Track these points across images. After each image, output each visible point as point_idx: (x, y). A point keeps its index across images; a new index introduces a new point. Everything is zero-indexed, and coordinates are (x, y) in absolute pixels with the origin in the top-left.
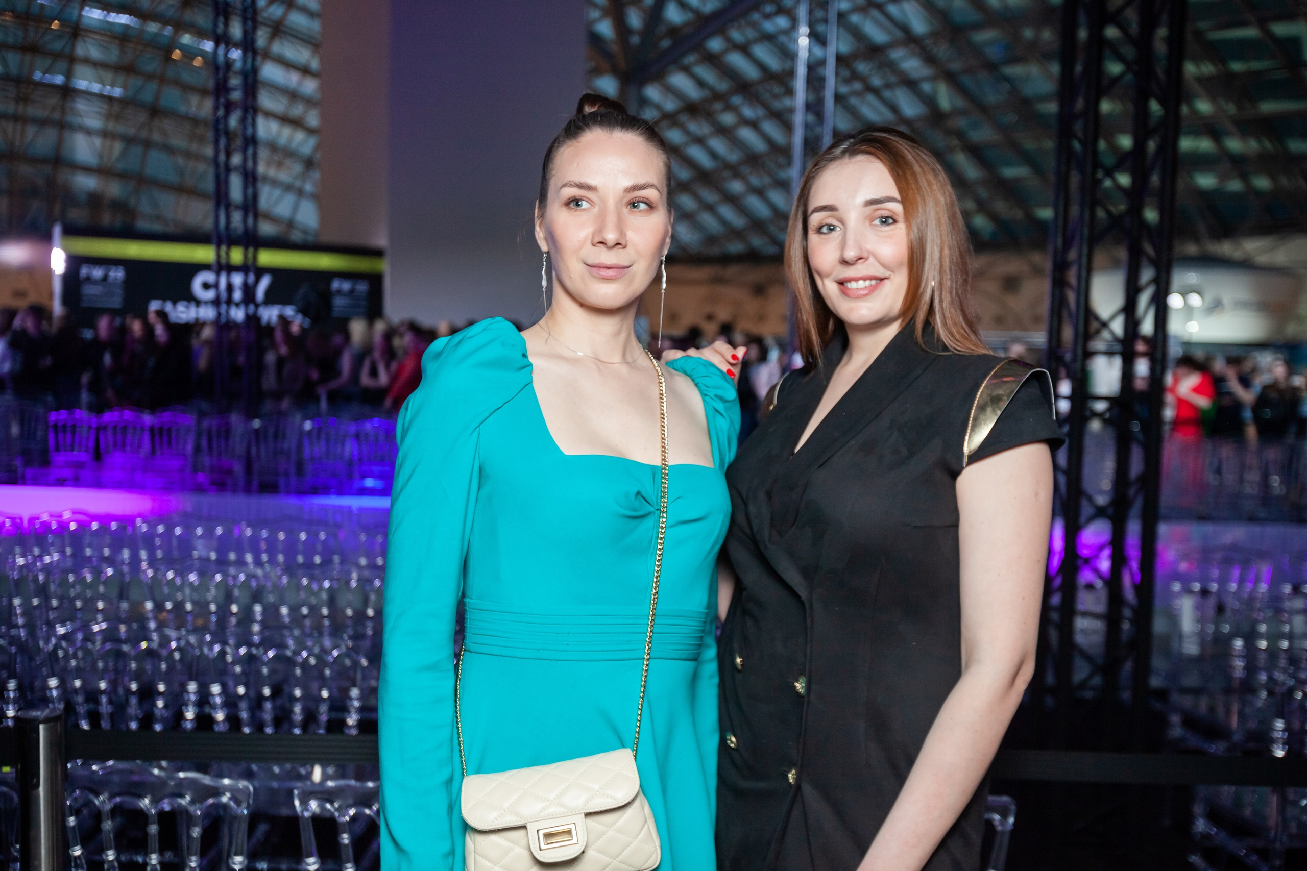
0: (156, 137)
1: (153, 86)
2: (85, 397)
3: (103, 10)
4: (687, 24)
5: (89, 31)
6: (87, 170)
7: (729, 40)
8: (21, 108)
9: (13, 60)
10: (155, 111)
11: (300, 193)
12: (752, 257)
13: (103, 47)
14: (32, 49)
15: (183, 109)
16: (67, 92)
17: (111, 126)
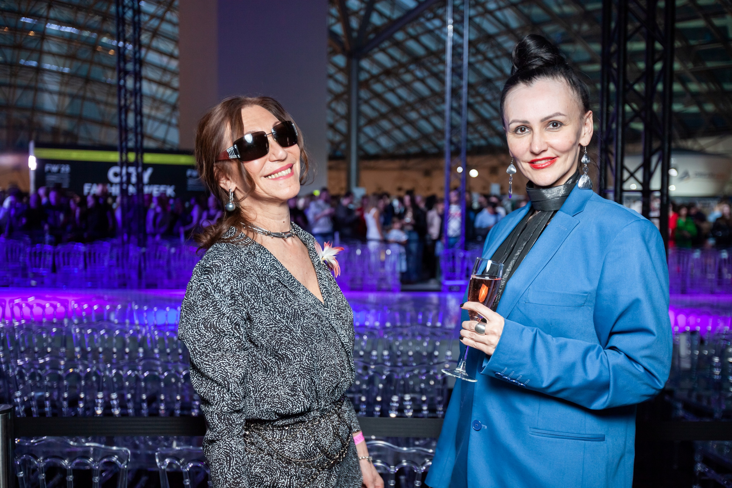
0: (89, 95)
1: (86, 66)
2: (48, 237)
3: (58, 24)
4: (384, 25)
5: (51, 36)
6: (50, 113)
7: (407, 34)
8: (13, 80)
9: (8, 53)
10: (88, 80)
11: (169, 124)
12: (423, 155)
13: (58, 45)
14: (18, 47)
15: (103, 79)
16: (39, 70)
17: (64, 89)
